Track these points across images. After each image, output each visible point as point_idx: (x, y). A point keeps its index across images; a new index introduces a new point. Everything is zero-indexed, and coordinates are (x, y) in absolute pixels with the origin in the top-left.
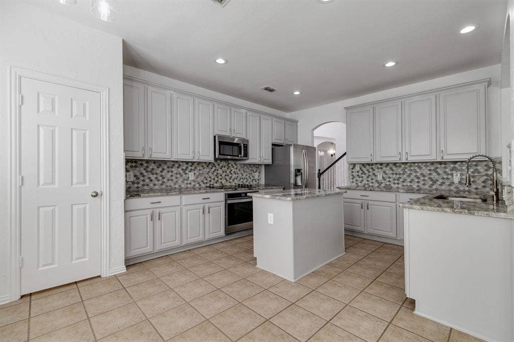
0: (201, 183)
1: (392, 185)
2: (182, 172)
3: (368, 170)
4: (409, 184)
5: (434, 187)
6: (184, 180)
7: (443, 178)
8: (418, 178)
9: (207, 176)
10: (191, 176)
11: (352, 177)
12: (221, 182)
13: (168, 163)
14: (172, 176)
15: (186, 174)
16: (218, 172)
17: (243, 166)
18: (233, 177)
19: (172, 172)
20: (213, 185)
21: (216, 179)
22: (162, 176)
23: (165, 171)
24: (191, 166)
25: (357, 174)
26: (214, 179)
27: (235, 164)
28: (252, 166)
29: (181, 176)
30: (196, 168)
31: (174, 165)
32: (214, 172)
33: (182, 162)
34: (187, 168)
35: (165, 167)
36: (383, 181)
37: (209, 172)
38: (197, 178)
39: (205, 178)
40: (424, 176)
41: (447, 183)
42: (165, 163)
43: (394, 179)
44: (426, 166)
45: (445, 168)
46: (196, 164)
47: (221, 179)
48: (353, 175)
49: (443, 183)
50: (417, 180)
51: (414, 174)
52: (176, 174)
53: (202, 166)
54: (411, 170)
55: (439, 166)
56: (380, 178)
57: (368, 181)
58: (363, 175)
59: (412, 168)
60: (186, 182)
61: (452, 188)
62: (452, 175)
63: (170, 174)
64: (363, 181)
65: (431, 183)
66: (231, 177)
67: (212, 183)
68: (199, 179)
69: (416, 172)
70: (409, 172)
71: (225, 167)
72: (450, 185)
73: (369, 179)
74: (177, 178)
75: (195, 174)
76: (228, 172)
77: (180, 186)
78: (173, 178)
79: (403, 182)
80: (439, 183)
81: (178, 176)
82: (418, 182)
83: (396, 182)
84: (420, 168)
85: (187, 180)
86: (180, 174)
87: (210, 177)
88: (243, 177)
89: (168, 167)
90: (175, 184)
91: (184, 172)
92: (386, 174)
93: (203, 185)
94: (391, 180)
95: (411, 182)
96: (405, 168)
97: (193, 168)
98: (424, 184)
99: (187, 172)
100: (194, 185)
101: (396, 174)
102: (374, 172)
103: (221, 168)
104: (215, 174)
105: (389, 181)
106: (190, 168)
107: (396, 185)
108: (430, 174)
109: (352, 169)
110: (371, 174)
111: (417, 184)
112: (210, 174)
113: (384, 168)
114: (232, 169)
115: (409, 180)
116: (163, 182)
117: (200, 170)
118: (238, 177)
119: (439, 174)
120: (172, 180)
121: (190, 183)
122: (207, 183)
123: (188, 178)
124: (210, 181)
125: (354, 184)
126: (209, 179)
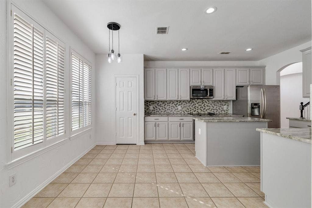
0: (185, 112)
2: (174, 106)
6: (176, 109)
9: (188, 108)
10: (179, 108)
12: (198, 111)
13: (168, 102)
14: (169, 108)
15: (177, 107)
16: (196, 106)
17: (214, 101)
18: (206, 109)
19: (169, 106)
20: (192, 112)
21: (194, 109)
22: (165, 108)
23: (166, 105)
24: (179, 103)
26: (193, 109)
27: (208, 101)
28: (221, 101)
29: (174, 108)
30: (182, 103)
31: (170, 102)
32: (193, 105)
33: (175, 101)
34: (177, 103)
35: (166, 104)
37: (190, 105)
38: (183, 109)
39: (187, 108)
42: (166, 102)
46: (182, 102)
47: (198, 109)
52: (172, 107)
53: (186, 102)
60: (176, 111)
63: (169, 107)
66: (205, 108)
67: (191, 112)
68: (184, 109)
71: (200, 103)
74: (172, 108)
75: (181, 107)
76: (202, 105)
77: (173, 112)
78: (170, 109)
81: (173, 108)
85: (177, 110)
86: (173, 106)
87: (191, 108)
88: (214, 108)
89: (168, 104)
90: (171, 112)
91: (176, 106)
93: (186, 113)
97: (180, 104)
99: (177, 105)
100: (181, 112)
103: (198, 104)
104: (194, 106)
106: (179, 104)
112: (191, 107)
114: (205, 103)
116: (165, 110)
117: (184, 105)
118: (210, 108)
120: (169, 109)
121: (179, 111)
122: (188, 112)
123: (178, 108)
124: (191, 111)
126: (190, 110)
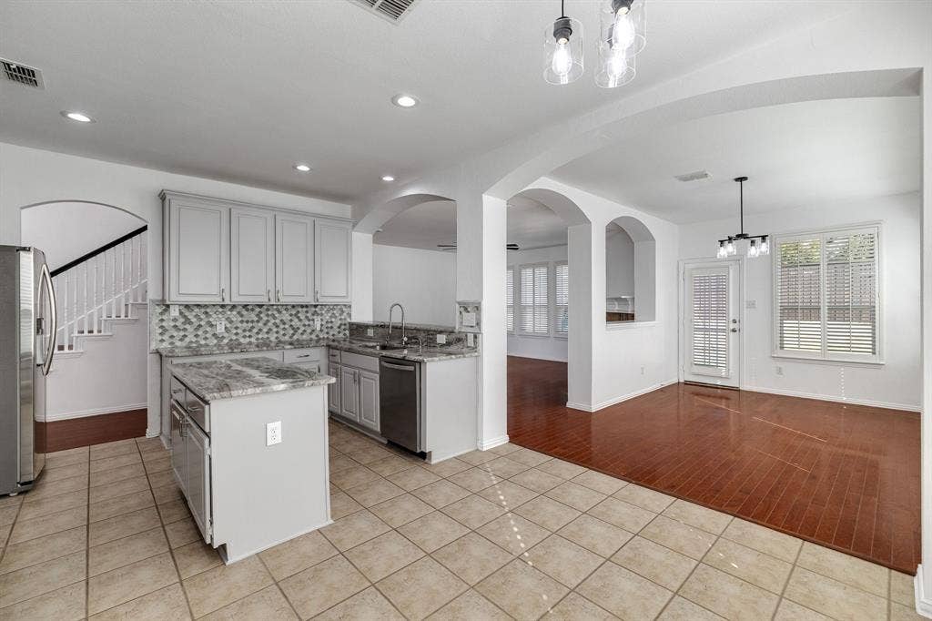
1: (242, 340)
3: (196, 316)
4: (266, 336)
5: (295, 337)
7: (304, 325)
8: (277, 327)
11: (160, 331)
25: (172, 324)
36: (226, 335)
40: (284, 324)
41: (309, 331)
43: (244, 331)
44: (287, 310)
45: (307, 312)
48: (162, 327)
49: (305, 331)
50: (275, 330)
51: (273, 321)
54: (268, 315)
55: (300, 309)
56: (220, 329)
57: (197, 336)
58: (187, 326)
59: (270, 313)
61: (313, 337)
62: (313, 320)
64: (185, 336)
65: (292, 332)
69: (275, 318)
70: (265, 318)
72: (311, 334)
73: (200, 333)
79: (258, 333)
80: (300, 331)
82: (277, 332)
83: (247, 334)
84: (280, 312)
92: (231, 322)
94: (239, 331)
95: (267, 333)
96: (260, 312)
98: (284, 335)
101: (247, 322)
102: (211, 320)
105: (237, 334)
107: (248, 340)
108: (291, 320)
109: (161, 314)
110: (202, 323)
111: (276, 335)
113: (229, 313)
115: (265, 330)
119: (300, 320)
125: (165, 345)
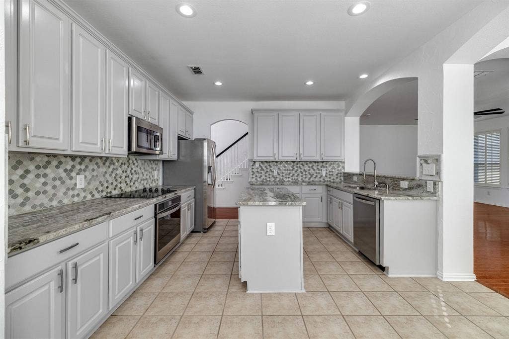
0: (95, 192)
1: (285, 179)
2: (64, 175)
3: (266, 167)
4: (296, 178)
5: (312, 179)
6: (68, 189)
7: (316, 173)
8: (302, 173)
9: (102, 179)
10: (80, 181)
11: (252, 173)
12: (121, 188)
13: (38, 159)
14: (45, 184)
15: (71, 178)
16: (118, 172)
17: (143, 162)
18: (134, 179)
19: (45, 175)
20: (111, 192)
21: (115, 183)
22: (23, 186)
23: (31, 176)
24: (80, 164)
25: (256, 170)
26: (112, 184)
27: (136, 159)
28: (152, 162)
29: (63, 182)
30: (87, 167)
31: (49, 163)
32: (112, 172)
33: (66, 156)
34: (73, 167)
35: (32, 167)
36: (278, 176)
37: (106, 172)
38: (89, 183)
39: (100, 182)
40: (306, 172)
41: (319, 176)
42: (32, 159)
43: (286, 175)
44: (307, 164)
45: (318, 165)
46: (87, 160)
47: (120, 183)
48: (252, 171)
49: (317, 176)
50: (301, 175)
51: (300, 170)
52: (54, 179)
53: (97, 164)
54: (297, 167)
55: (314, 164)
56: (275, 174)
57: (266, 176)
58: (262, 172)
59: (298, 166)
60: (71, 193)
61: (321, 179)
62: (321, 170)
63: (42, 180)
64: (261, 176)
65: (310, 176)
66: (132, 179)
67: (109, 190)
68: (91, 187)
69: (301, 169)
70: (296, 169)
71: (125, 164)
72: (320, 178)
73: (267, 175)
74: (54, 187)
75: (85, 177)
76: (128, 172)
77: (60, 202)
78: (48, 188)
79: (292, 176)
80: (314, 176)
81: (58, 183)
82: (302, 176)
83: (288, 176)
84: (303, 166)
85: (73, 189)
86: (60, 179)
87: (107, 181)
88: (144, 178)
89: (38, 167)
90: (51, 200)
91: (68, 175)
92: (280, 170)
93: (97, 196)
94: (284, 175)
95: (297, 176)
96: (293, 166)
97: (83, 167)
98: (306, 178)
99: (73, 174)
100: (85, 197)
101: (288, 170)
102: (271, 169)
103: (120, 167)
104: (114, 175)
105: (283, 176)
106: (78, 167)
107: (288, 179)
108: (309, 170)
109: (253, 165)
110: (268, 170)
111: (301, 178)
112: (107, 175)
113: (279, 165)
114: (133, 166)
115: (296, 175)
116: (27, 199)
117: (93, 170)
118: (138, 178)
119: (314, 170)
120: (45, 192)
121: (78, 195)
122: (102, 191)
123: (76, 184)
124: (107, 187)
125: (254, 179)
126: (106, 185)
